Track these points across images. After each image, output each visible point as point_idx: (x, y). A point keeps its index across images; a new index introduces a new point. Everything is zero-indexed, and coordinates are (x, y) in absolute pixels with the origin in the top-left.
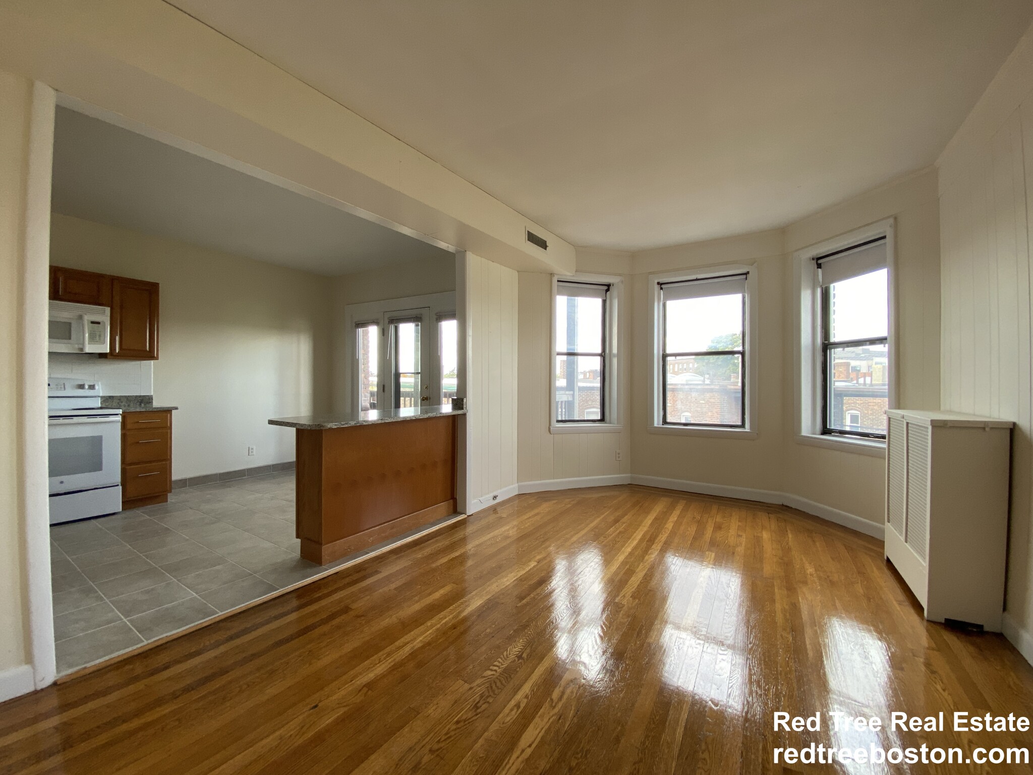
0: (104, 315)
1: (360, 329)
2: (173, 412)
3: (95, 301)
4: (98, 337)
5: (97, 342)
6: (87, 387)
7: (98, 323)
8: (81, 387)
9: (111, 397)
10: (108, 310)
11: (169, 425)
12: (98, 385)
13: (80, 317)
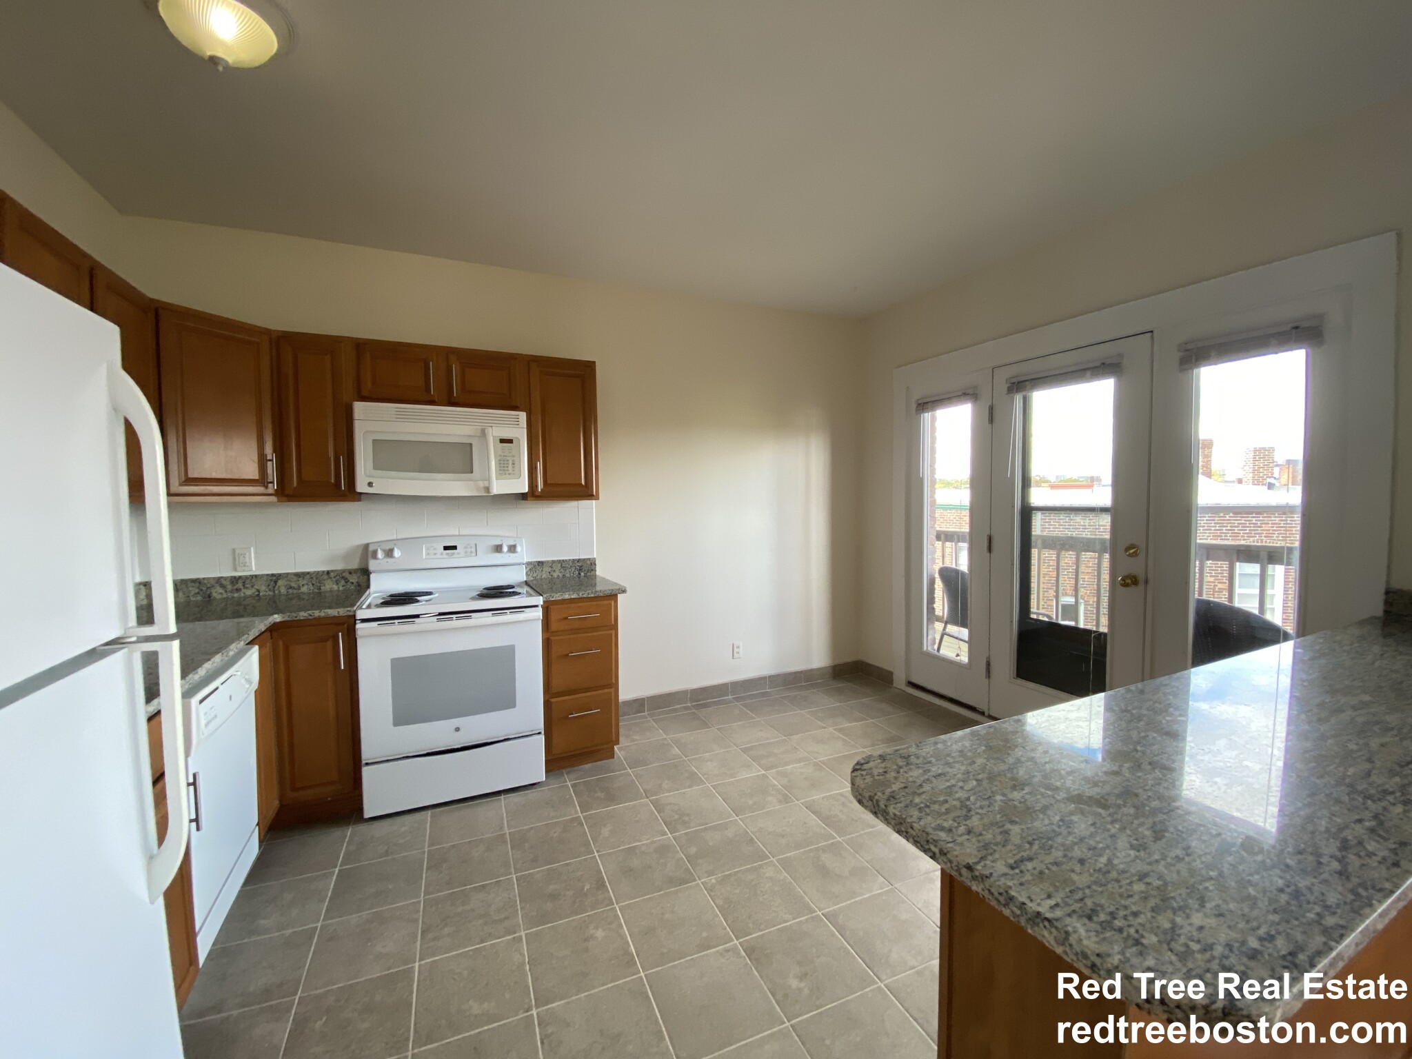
0: (515, 425)
1: (927, 414)
2: (620, 596)
3: (506, 403)
4: (510, 466)
5: (510, 474)
6: (505, 549)
7: (510, 441)
8: (498, 549)
9: (540, 563)
10: (523, 416)
11: (613, 623)
12: (522, 546)
13: (483, 434)
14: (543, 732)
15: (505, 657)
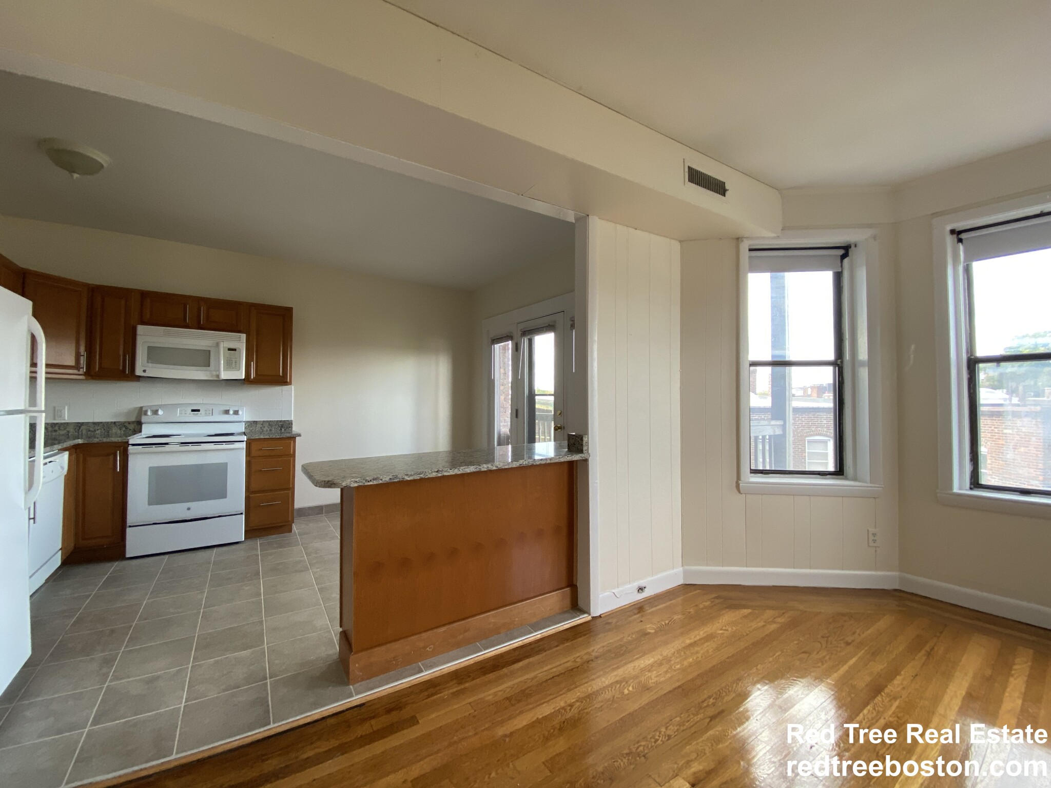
0: (240, 342)
1: (496, 345)
2: (297, 439)
3: (233, 328)
4: (234, 363)
5: (233, 368)
6: (231, 412)
7: (235, 350)
8: (227, 412)
9: (255, 422)
10: (244, 336)
11: (292, 451)
12: (243, 411)
13: (218, 345)
14: (244, 513)
15: (221, 469)
